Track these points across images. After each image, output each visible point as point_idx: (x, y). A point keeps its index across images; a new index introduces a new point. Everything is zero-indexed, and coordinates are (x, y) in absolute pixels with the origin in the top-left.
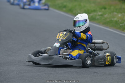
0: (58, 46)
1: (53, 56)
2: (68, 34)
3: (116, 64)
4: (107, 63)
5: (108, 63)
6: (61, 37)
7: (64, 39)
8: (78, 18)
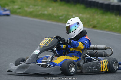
0: (37, 54)
1: (30, 64)
2: (53, 40)
3: (118, 71)
4: (103, 70)
6: (43, 43)
7: (46, 45)
8: (69, 23)
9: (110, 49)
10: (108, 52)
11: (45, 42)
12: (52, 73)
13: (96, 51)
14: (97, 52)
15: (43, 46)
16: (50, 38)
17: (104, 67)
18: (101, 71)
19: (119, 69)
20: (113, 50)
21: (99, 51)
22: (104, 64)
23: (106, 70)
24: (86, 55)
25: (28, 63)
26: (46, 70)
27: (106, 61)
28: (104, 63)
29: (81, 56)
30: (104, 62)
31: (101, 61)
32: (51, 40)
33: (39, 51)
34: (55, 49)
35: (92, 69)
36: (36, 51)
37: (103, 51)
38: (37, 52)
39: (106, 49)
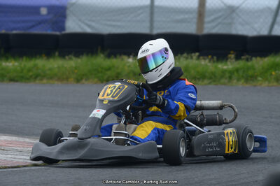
0: (100, 117)
1: (89, 140)
2: (126, 86)
3: (254, 155)
4: (229, 151)
5: (231, 151)
6: (108, 95)
7: (116, 98)
8: (147, 50)
10: (227, 115)
11: (112, 91)
12: (141, 155)
14: (202, 114)
15: (110, 101)
17: (231, 143)
18: (227, 152)
19: (255, 150)
20: (236, 110)
22: (231, 138)
23: (235, 150)
25: (84, 137)
26: (127, 151)
30: (227, 133)
32: (124, 87)
33: (103, 112)
35: (211, 147)
36: (95, 112)
37: (215, 112)
38: (99, 113)
39: (221, 108)
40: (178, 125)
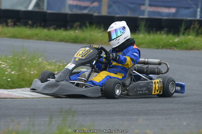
0: (71, 69)
4: (155, 93)
8: (112, 27)
9: (166, 64)
10: (163, 68)
11: (82, 53)
13: (147, 66)
15: (79, 59)
16: (88, 48)
17: (157, 88)
18: (153, 93)
20: (169, 66)
21: (150, 66)
22: (157, 85)
23: (160, 92)
24: (134, 71)
25: (59, 80)
26: (82, 91)
27: (160, 81)
28: (156, 83)
29: (127, 72)
30: (158, 82)
31: (154, 81)
33: (74, 65)
34: (94, 63)
35: (142, 91)
36: (69, 65)
37: (156, 66)
38: (71, 66)
39: (160, 64)
40: (128, 73)
